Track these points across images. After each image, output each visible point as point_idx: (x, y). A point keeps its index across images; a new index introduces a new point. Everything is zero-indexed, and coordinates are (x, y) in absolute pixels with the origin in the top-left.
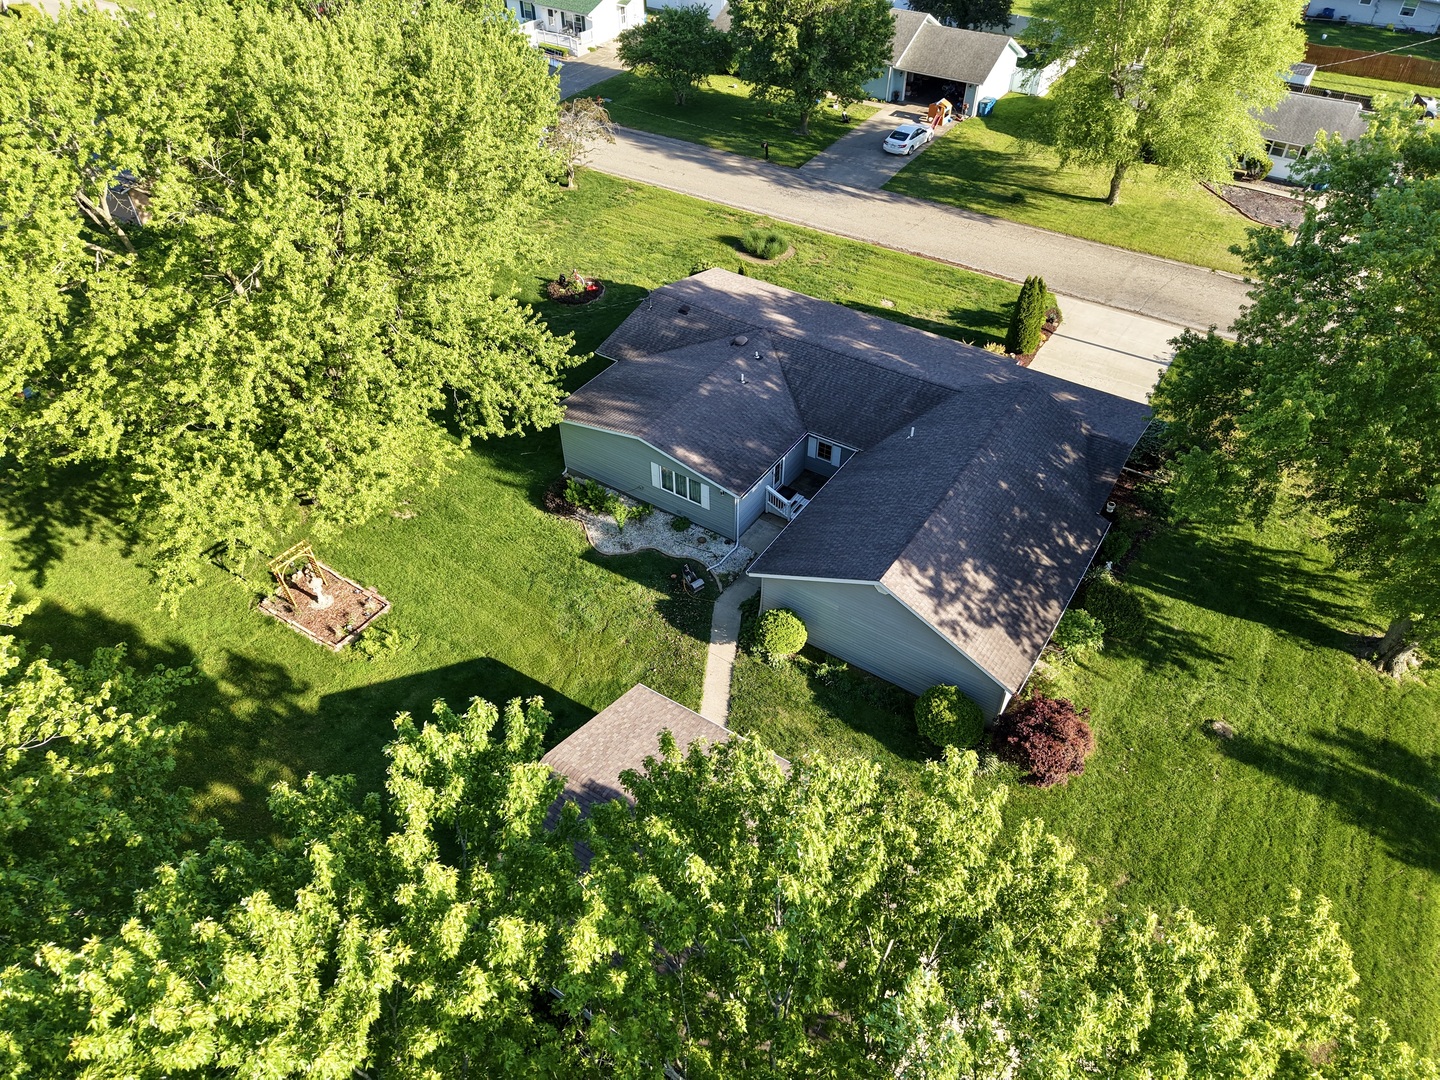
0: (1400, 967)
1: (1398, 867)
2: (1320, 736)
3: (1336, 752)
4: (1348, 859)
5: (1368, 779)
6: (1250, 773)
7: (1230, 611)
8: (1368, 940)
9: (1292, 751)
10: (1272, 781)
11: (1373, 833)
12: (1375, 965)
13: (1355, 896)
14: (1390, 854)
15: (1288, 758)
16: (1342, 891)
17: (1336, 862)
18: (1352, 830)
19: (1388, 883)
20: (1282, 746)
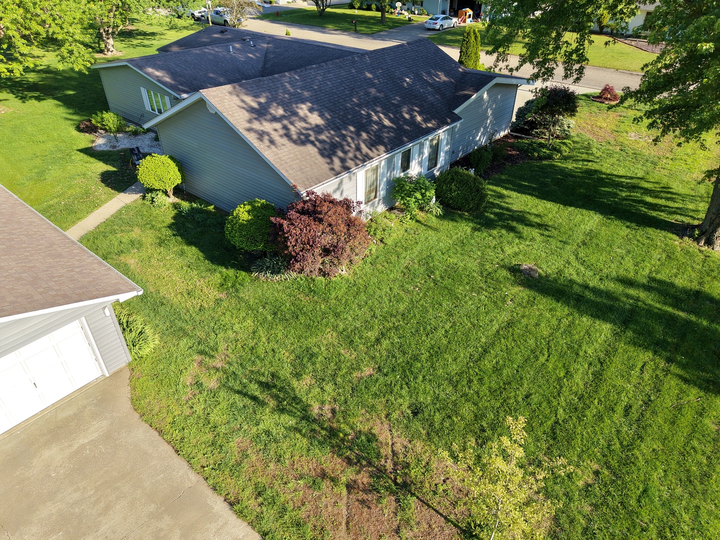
0: (680, 499)
1: (693, 394)
2: (628, 283)
3: (642, 295)
4: (634, 380)
5: (672, 318)
6: (544, 303)
7: (567, 203)
8: (641, 462)
9: (595, 291)
10: (566, 310)
11: (669, 360)
12: (645, 491)
13: (634, 415)
14: (686, 381)
15: (589, 295)
16: (620, 409)
17: (619, 382)
18: (646, 356)
19: (679, 409)
20: (586, 287)
